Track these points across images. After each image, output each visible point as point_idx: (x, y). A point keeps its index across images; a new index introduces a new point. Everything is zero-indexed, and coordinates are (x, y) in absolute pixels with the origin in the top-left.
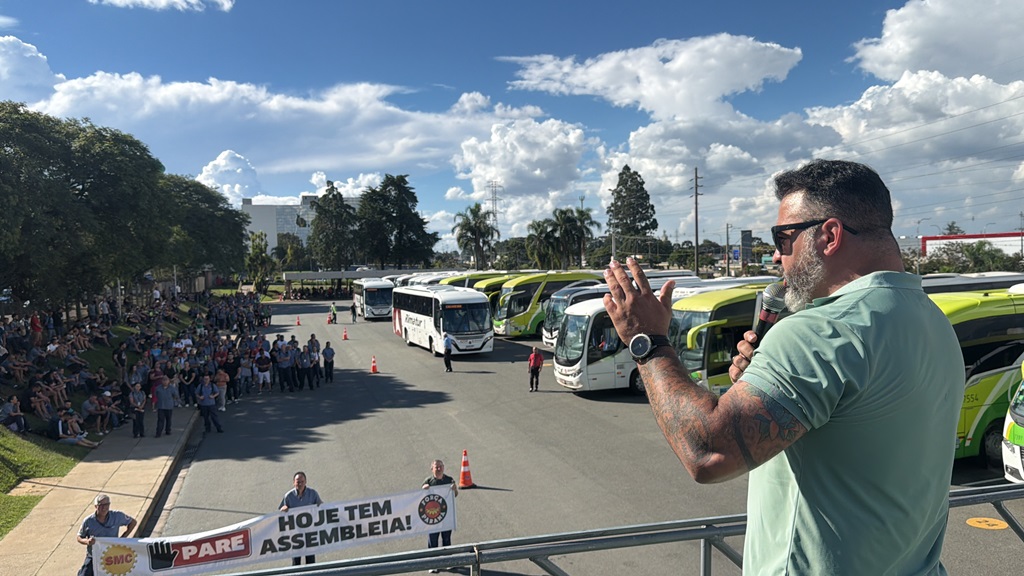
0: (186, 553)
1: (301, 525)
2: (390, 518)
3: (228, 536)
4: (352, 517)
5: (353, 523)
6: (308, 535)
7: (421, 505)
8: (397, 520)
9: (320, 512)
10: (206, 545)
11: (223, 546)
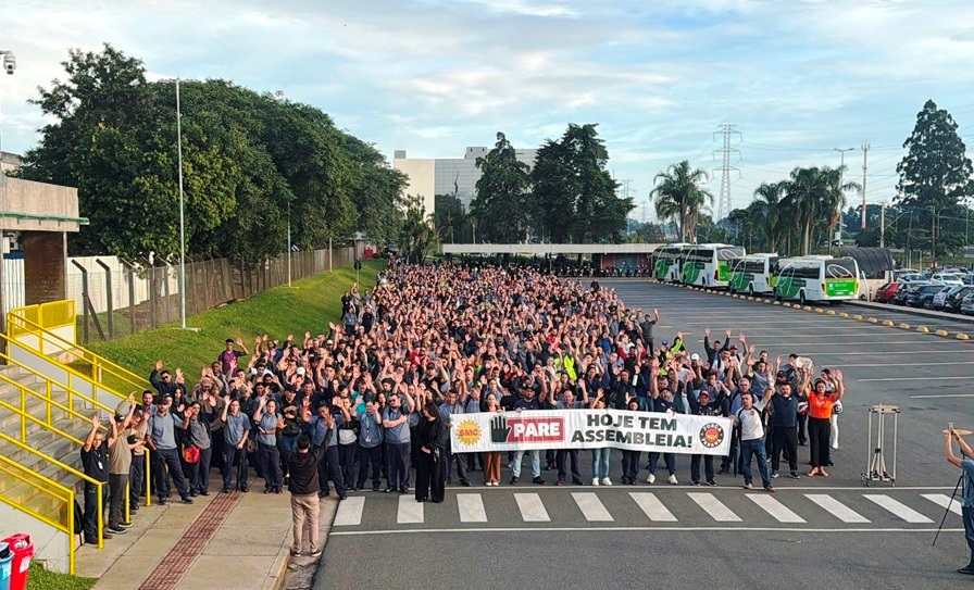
0: (518, 429)
1: (603, 423)
2: (675, 435)
3: (549, 421)
6: (608, 432)
7: (702, 430)
8: (680, 437)
9: (620, 417)
10: (532, 425)
11: (544, 429)
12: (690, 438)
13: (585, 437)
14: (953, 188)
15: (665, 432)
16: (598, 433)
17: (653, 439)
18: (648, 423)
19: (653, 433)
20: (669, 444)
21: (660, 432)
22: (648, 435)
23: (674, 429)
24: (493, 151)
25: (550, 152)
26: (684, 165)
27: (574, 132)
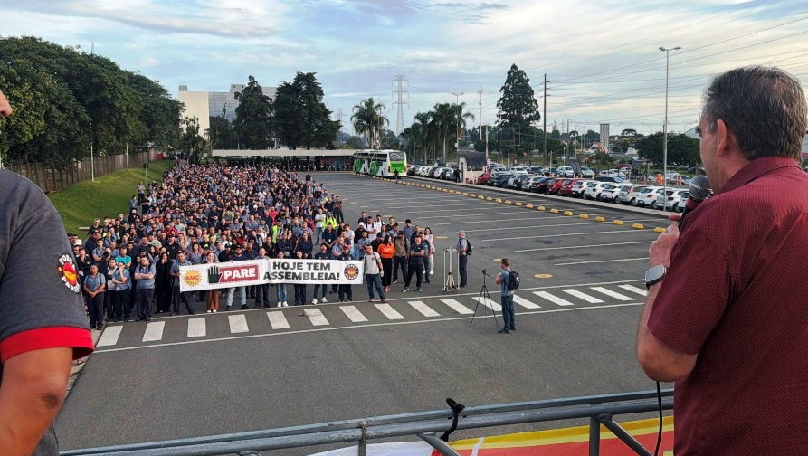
0: (227, 274)
1: (283, 268)
2: (329, 273)
3: (248, 267)
4: (309, 269)
5: (310, 272)
6: (287, 273)
7: (346, 269)
8: (332, 274)
9: (294, 264)
10: (236, 271)
11: (245, 273)
12: (338, 274)
13: (271, 276)
14: (528, 116)
15: (324, 271)
16: (280, 274)
17: (316, 276)
18: (312, 266)
19: (316, 273)
20: (326, 279)
21: (320, 271)
22: (312, 274)
23: (329, 269)
24: (247, 88)
25: (285, 90)
26: (371, 100)
27: (300, 78)
